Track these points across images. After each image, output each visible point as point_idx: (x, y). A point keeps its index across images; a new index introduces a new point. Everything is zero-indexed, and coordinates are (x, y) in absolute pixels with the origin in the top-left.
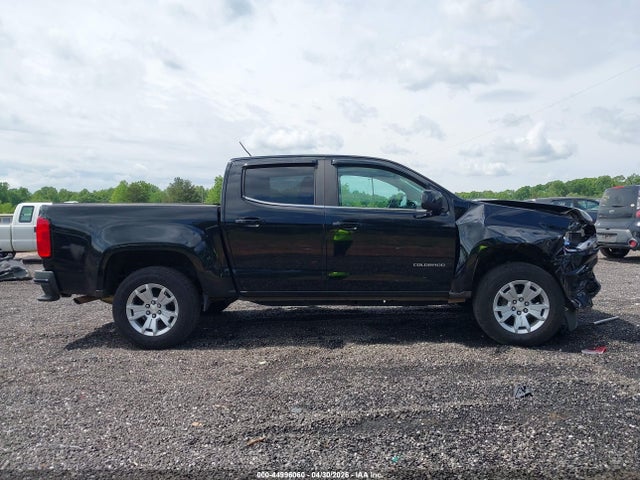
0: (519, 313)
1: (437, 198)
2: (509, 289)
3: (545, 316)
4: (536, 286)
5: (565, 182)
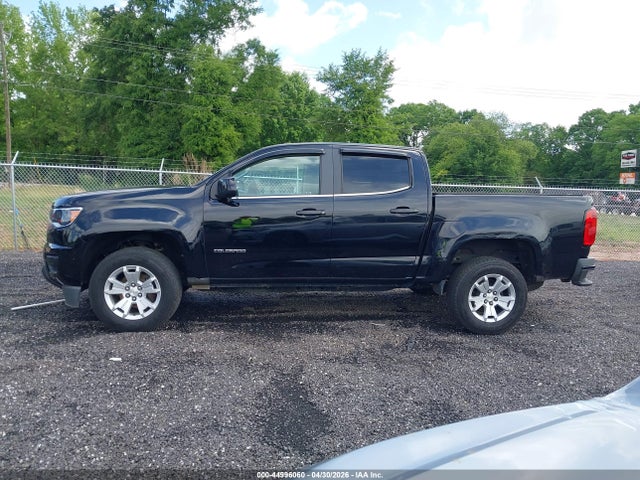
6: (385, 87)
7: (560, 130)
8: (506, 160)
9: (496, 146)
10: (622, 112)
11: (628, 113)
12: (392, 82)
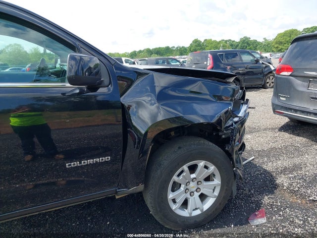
0: (192, 194)
1: (92, 66)
2: (182, 172)
3: (217, 193)
4: (209, 164)
5: (151, 49)
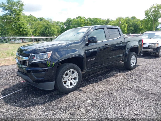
6: (22, 10)
7: (62, 23)
8: (54, 31)
9: (51, 27)
10: (75, 19)
11: (76, 19)
12: (24, 9)
